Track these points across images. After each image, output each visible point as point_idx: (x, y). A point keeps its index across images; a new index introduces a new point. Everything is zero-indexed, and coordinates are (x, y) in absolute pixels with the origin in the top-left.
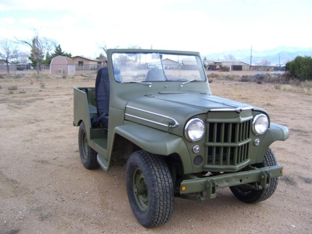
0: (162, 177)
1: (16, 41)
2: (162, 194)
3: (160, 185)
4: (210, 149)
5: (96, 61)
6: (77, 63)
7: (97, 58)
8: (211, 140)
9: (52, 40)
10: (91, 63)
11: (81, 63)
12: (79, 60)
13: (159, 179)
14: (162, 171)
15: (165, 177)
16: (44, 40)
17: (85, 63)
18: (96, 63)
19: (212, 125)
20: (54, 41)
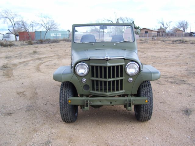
0: (66, 94)
1: (104, 20)
2: (64, 103)
3: (63, 99)
4: (93, 81)
5: (157, 31)
6: (144, 32)
7: (158, 30)
8: (93, 76)
9: (131, 18)
10: (152, 32)
11: (146, 32)
12: (145, 30)
13: (63, 95)
14: (67, 91)
15: (67, 94)
16: (126, 19)
17: (149, 32)
18: (157, 32)
19: (93, 67)
20: (132, 19)
